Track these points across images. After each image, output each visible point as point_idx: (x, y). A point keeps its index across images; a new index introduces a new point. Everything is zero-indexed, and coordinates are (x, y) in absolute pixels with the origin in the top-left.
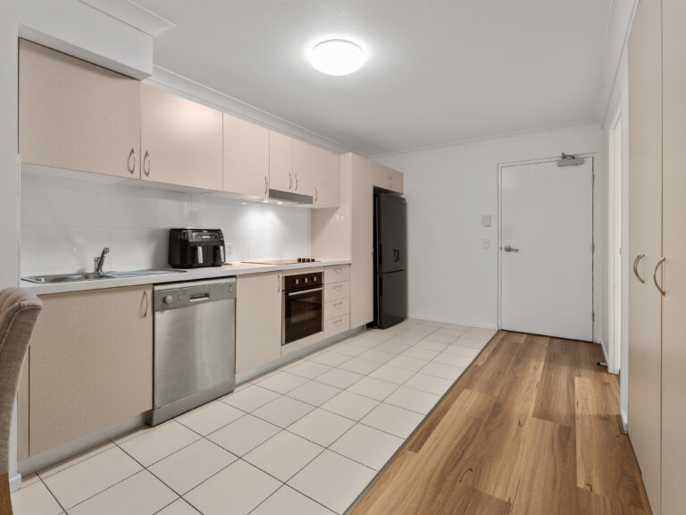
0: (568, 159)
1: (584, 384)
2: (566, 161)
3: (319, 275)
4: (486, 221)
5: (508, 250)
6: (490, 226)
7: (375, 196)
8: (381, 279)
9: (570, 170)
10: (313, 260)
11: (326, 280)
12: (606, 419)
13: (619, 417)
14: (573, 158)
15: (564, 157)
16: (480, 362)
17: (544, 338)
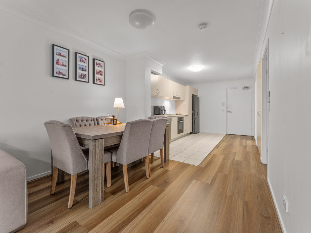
0: (246, 88)
1: (249, 143)
2: (245, 88)
3: (183, 118)
4: (223, 104)
5: (229, 112)
6: (224, 105)
7: (193, 97)
8: (194, 120)
9: (246, 91)
10: (181, 114)
11: (184, 119)
12: (253, 145)
13: (256, 145)
14: (247, 87)
15: (244, 87)
16: (224, 139)
17: (239, 136)
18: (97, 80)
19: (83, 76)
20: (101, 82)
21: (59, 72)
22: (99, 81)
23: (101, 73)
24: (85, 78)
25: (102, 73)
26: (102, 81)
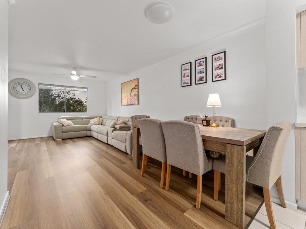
18: (216, 77)
19: (202, 79)
20: (220, 77)
21: (185, 82)
22: (218, 77)
23: (220, 67)
24: (203, 80)
25: (222, 66)
26: (222, 76)
